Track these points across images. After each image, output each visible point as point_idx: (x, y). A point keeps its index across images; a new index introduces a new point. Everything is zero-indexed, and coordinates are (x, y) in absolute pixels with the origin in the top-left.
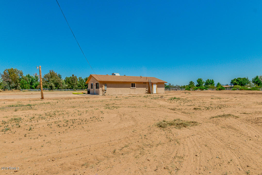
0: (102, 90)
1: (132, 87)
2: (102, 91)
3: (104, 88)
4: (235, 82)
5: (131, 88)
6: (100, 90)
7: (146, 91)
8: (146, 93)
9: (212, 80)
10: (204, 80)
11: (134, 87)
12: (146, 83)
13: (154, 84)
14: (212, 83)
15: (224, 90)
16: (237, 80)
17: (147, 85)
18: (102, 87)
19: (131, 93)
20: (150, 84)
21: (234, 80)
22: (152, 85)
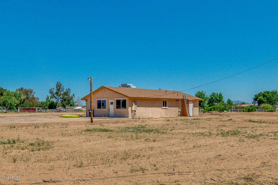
0: (131, 110)
1: (164, 106)
2: (132, 112)
3: (134, 107)
4: (261, 98)
5: (163, 108)
6: (129, 110)
7: (179, 112)
8: (179, 115)
9: (220, 94)
10: (208, 95)
11: (166, 106)
12: (178, 100)
13: (190, 102)
14: (219, 99)
15: (256, 111)
16: (264, 96)
17: (180, 103)
18: (131, 106)
19: (162, 116)
20: (186, 102)
21: (259, 94)
22: (188, 104)
